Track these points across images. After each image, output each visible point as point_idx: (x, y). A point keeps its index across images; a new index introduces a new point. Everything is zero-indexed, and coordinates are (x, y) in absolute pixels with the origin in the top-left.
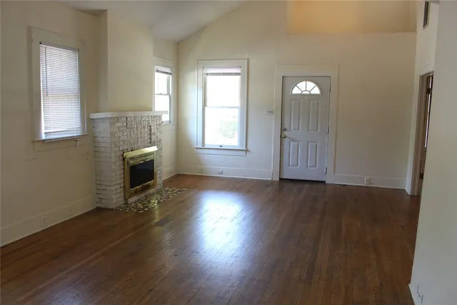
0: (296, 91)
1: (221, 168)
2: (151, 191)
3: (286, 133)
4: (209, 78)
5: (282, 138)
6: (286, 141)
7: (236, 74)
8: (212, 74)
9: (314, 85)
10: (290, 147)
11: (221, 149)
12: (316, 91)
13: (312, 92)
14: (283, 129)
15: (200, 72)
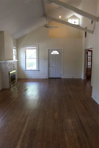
0: (52, 53)
1: (31, 76)
2: (15, 83)
3: (50, 65)
4: (27, 50)
5: (49, 66)
6: (50, 67)
7: (35, 49)
8: (28, 49)
9: (57, 52)
10: (51, 69)
11: (31, 70)
12: (58, 53)
13: (57, 54)
14: (49, 64)
15: (24, 48)
